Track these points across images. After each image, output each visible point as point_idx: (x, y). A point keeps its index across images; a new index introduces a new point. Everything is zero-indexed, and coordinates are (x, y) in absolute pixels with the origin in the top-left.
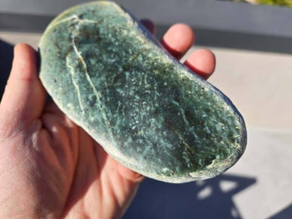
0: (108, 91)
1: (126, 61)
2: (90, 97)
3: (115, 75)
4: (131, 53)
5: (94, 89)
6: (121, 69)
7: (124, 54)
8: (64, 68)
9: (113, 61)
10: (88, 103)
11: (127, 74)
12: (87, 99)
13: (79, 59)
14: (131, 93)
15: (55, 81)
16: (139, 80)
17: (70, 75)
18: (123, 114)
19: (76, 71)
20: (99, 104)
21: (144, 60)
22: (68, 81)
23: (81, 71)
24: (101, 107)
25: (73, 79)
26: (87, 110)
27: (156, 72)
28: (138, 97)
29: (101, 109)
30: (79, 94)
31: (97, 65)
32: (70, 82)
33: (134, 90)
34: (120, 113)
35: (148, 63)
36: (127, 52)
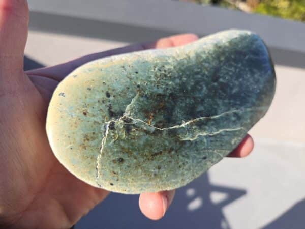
0: (232, 101)
1: (207, 77)
2: (233, 118)
3: (220, 91)
4: (199, 70)
5: (228, 113)
6: (215, 84)
7: (199, 76)
8: (195, 145)
9: (205, 88)
10: (237, 122)
11: (221, 80)
12: (234, 122)
13: (191, 124)
14: (237, 83)
15: (205, 158)
16: (227, 74)
17: (206, 137)
18: (250, 94)
19: (205, 130)
20: (240, 112)
21: (209, 63)
22: (211, 141)
23: (206, 124)
24: (242, 110)
25: (211, 135)
26: (242, 124)
27: (222, 58)
28: (241, 80)
29: (244, 111)
30: (228, 130)
31: (206, 105)
32: (213, 139)
33: (235, 80)
34: (249, 96)
35: (213, 61)
36: (197, 73)
